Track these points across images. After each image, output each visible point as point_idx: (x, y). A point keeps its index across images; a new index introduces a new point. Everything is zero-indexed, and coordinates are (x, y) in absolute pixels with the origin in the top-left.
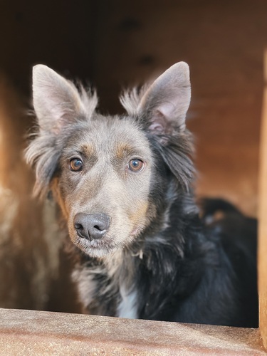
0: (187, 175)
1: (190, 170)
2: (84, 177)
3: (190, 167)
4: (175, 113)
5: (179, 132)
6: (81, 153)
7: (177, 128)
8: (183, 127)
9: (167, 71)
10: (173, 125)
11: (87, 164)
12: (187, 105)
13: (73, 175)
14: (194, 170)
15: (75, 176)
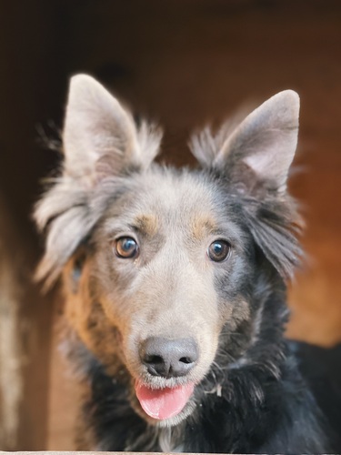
0: (292, 261)
1: (295, 254)
2: (144, 271)
3: (295, 247)
4: (272, 168)
5: (275, 196)
6: (136, 229)
7: (273, 190)
8: (283, 189)
9: (265, 103)
10: (267, 185)
11: (146, 248)
12: (290, 156)
13: (119, 263)
14: (301, 252)
15: (123, 266)
